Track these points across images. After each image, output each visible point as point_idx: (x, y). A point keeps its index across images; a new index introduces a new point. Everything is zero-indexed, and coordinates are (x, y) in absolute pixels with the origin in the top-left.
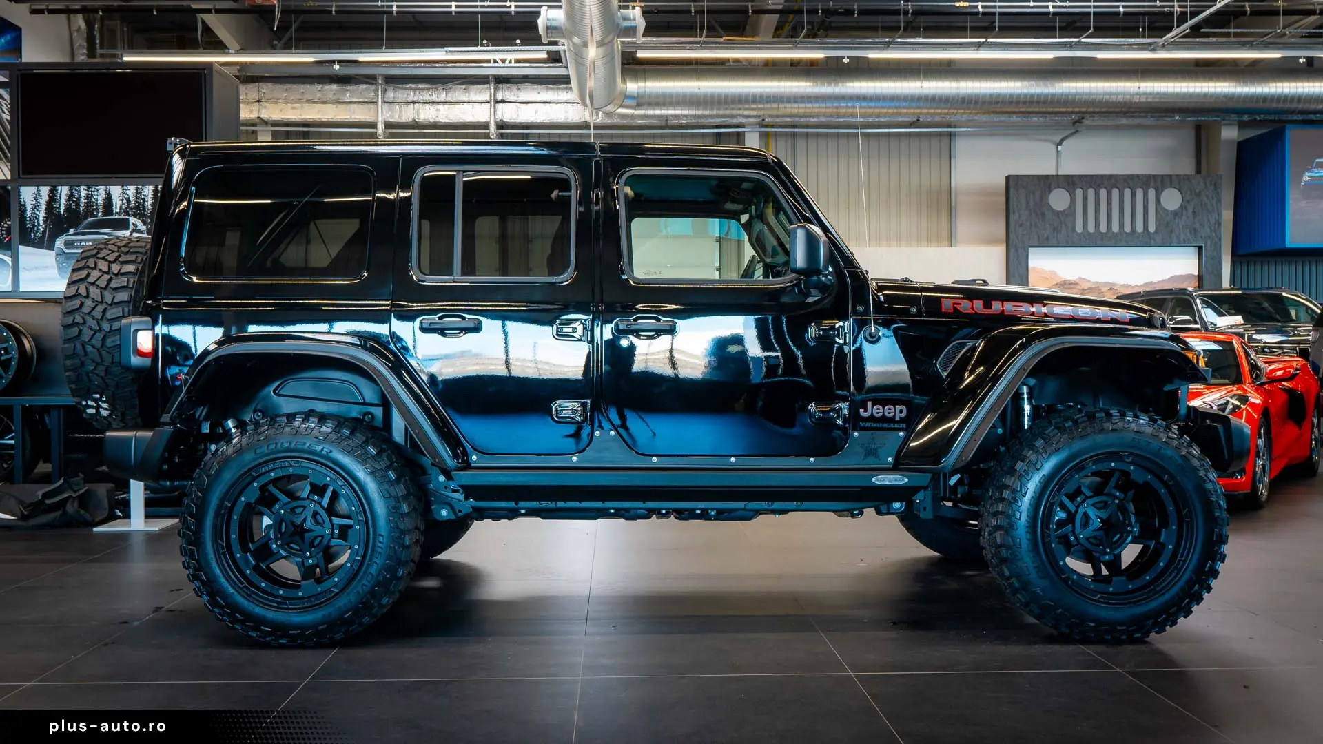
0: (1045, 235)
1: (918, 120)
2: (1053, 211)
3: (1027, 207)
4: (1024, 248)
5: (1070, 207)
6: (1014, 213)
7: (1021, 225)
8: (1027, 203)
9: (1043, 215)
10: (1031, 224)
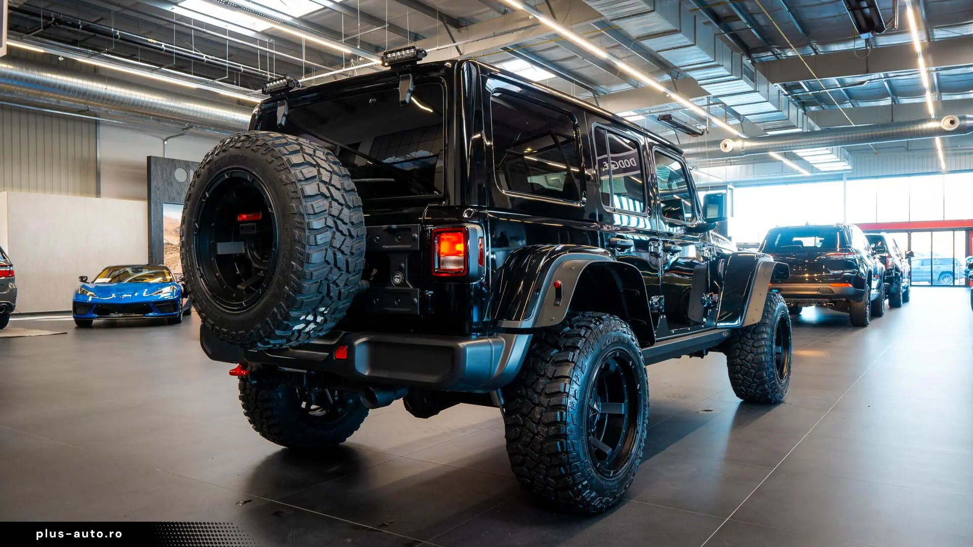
0: (173, 197)
1: (88, 110)
2: (178, 182)
3: (162, 178)
4: (161, 204)
5: (187, 179)
6: (154, 180)
7: (158, 189)
8: (162, 175)
9: (172, 183)
10: (164, 188)
